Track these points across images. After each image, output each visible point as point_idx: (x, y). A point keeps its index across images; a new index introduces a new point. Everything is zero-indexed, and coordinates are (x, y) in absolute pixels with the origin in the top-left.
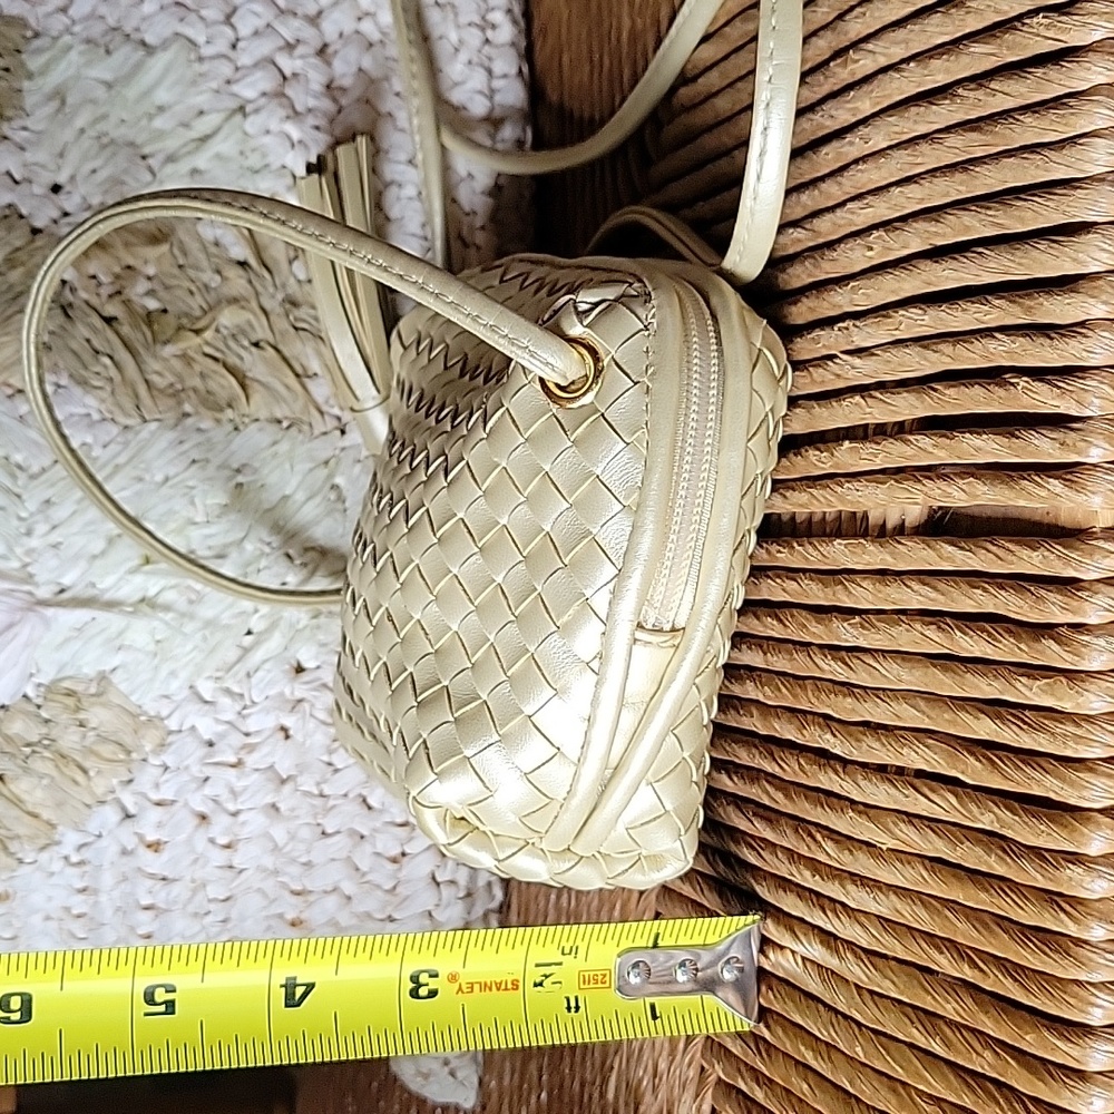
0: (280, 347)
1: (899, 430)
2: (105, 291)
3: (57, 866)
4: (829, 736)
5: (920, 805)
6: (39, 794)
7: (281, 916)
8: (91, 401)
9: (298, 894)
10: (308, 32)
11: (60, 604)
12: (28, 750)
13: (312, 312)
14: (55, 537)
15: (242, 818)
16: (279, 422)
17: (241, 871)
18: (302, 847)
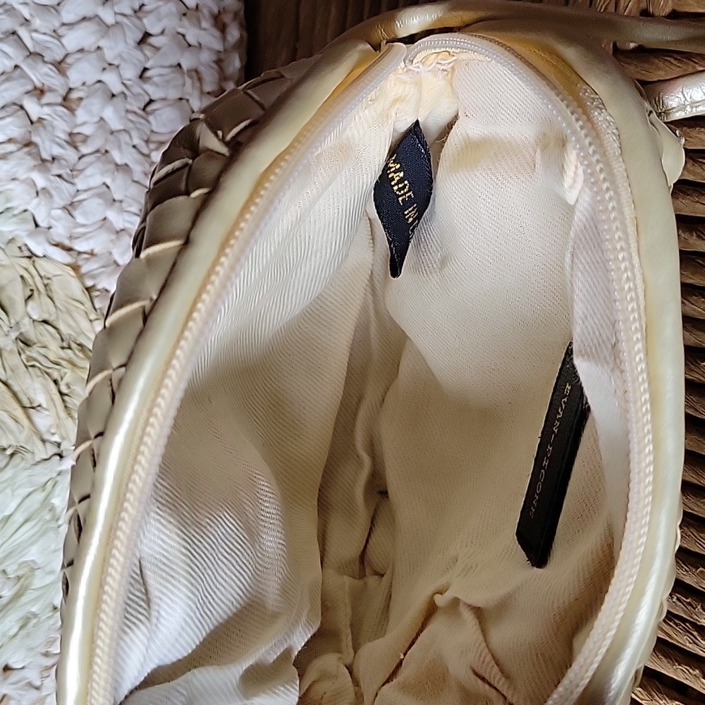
0: (10, 382)
10: (56, 80)
13: (43, 351)
16: (5, 449)
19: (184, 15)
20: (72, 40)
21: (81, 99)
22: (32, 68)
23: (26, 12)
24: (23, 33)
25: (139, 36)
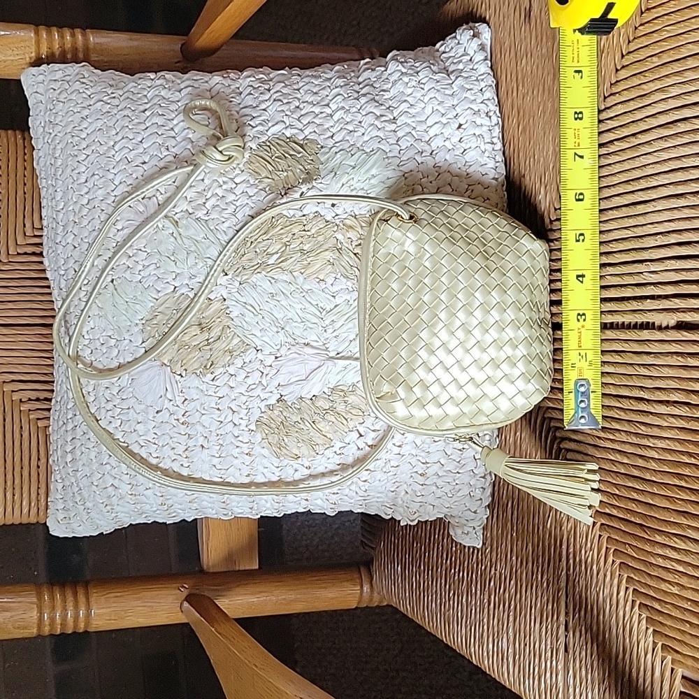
1: (667, 297)
2: (354, 244)
3: (331, 455)
4: (642, 393)
5: (676, 411)
6: (328, 428)
7: (416, 472)
8: (349, 284)
9: (423, 463)
10: (427, 148)
11: (337, 359)
12: (324, 412)
14: (335, 334)
15: (406, 435)
17: (403, 455)
18: (427, 446)
19: (474, 114)
20: (432, 132)
21: (437, 153)
22: (418, 144)
23: (414, 125)
24: (413, 132)
25: (457, 126)
